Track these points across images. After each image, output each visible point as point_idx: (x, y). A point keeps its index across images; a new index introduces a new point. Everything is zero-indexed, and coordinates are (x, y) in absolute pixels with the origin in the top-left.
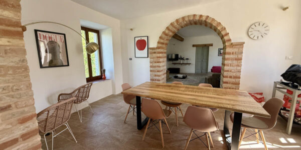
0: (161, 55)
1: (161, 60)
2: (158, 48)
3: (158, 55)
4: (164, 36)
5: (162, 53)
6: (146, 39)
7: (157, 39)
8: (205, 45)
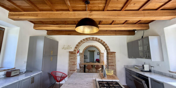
5: (83, 54)
6: (79, 50)
7: (82, 50)
8: (93, 51)
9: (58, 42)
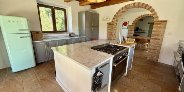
0: (133, 28)
1: (133, 30)
2: (132, 25)
3: (132, 28)
4: (135, 21)
5: (133, 27)
6: (127, 22)
7: (132, 22)
9: (99, 14)
